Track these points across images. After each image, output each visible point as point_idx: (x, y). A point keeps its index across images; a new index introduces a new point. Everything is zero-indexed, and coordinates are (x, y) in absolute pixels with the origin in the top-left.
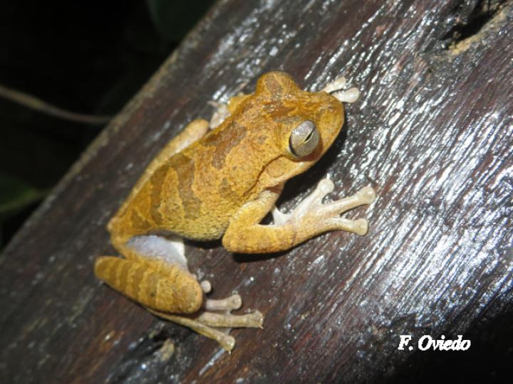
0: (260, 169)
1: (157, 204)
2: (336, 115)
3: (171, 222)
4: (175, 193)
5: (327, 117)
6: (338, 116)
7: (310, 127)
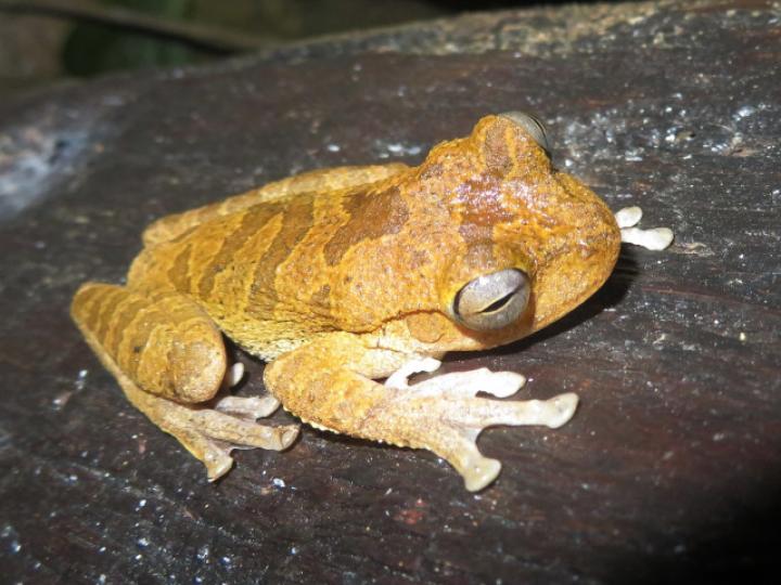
0: (394, 313)
1: (221, 266)
2: (592, 265)
3: (220, 306)
4: (254, 262)
5: (569, 264)
6: (595, 268)
7: (509, 285)
